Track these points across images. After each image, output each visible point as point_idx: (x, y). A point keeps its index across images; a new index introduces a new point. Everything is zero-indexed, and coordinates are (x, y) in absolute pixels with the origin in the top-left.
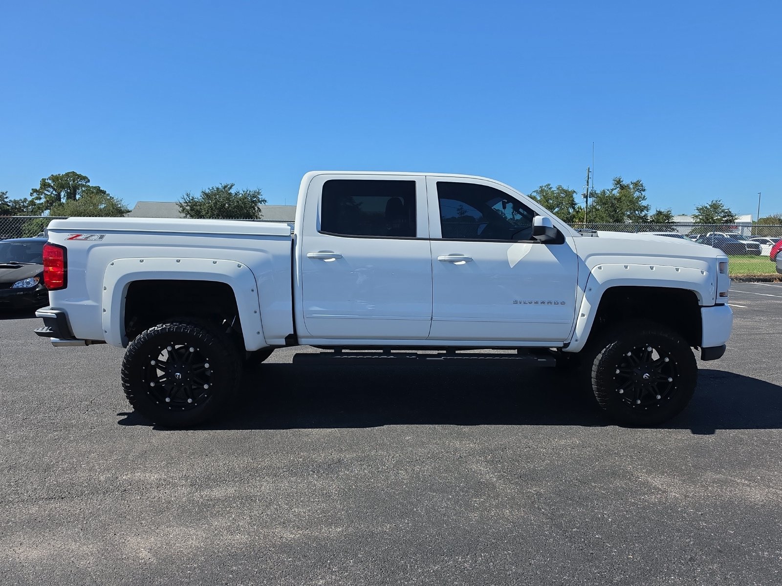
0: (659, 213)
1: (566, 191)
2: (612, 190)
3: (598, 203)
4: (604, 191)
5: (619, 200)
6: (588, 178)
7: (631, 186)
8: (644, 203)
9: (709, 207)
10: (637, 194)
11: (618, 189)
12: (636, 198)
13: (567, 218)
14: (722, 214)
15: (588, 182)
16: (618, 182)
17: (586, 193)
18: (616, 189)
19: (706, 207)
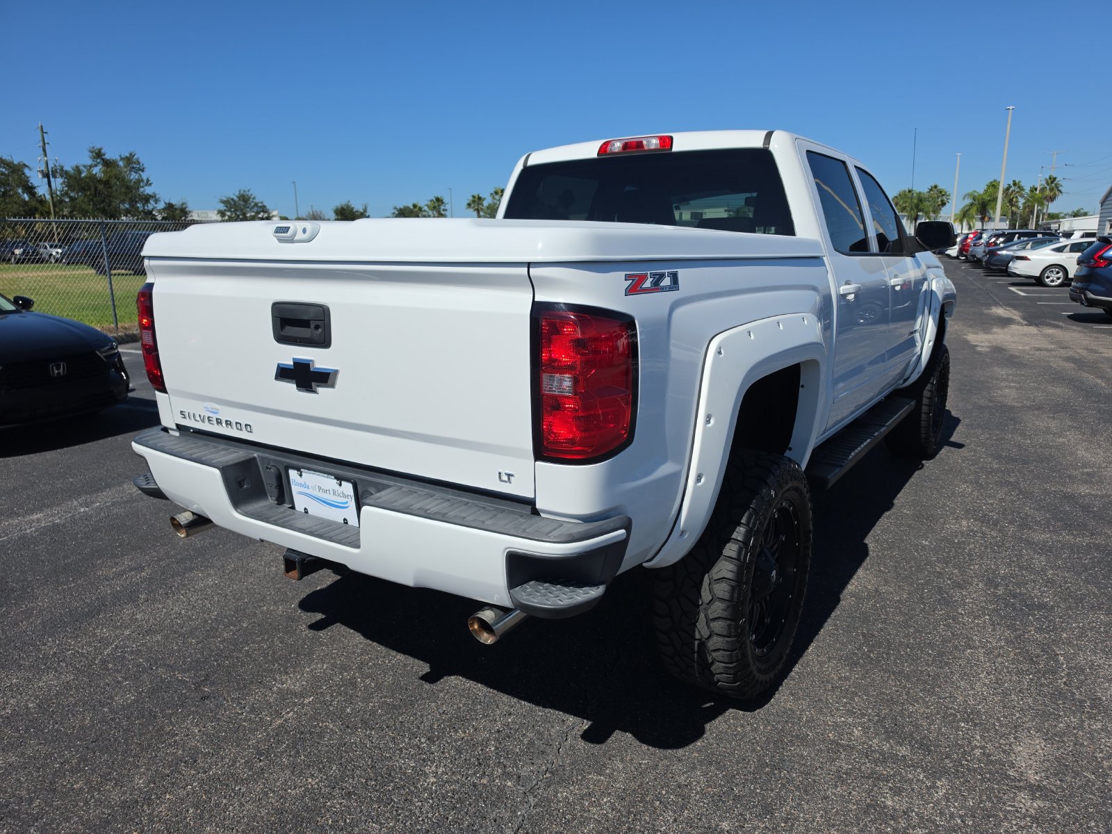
0: (170, 206)
1: (10, 163)
2: (91, 166)
3: (69, 186)
4: (77, 167)
5: (106, 183)
6: (44, 143)
7: (121, 163)
8: (148, 190)
9: (236, 198)
10: (134, 176)
11: (100, 167)
12: (134, 182)
13: (24, 211)
14: (255, 209)
15: (44, 150)
16: (98, 154)
17: (43, 168)
18: (96, 166)
19: (232, 199)
